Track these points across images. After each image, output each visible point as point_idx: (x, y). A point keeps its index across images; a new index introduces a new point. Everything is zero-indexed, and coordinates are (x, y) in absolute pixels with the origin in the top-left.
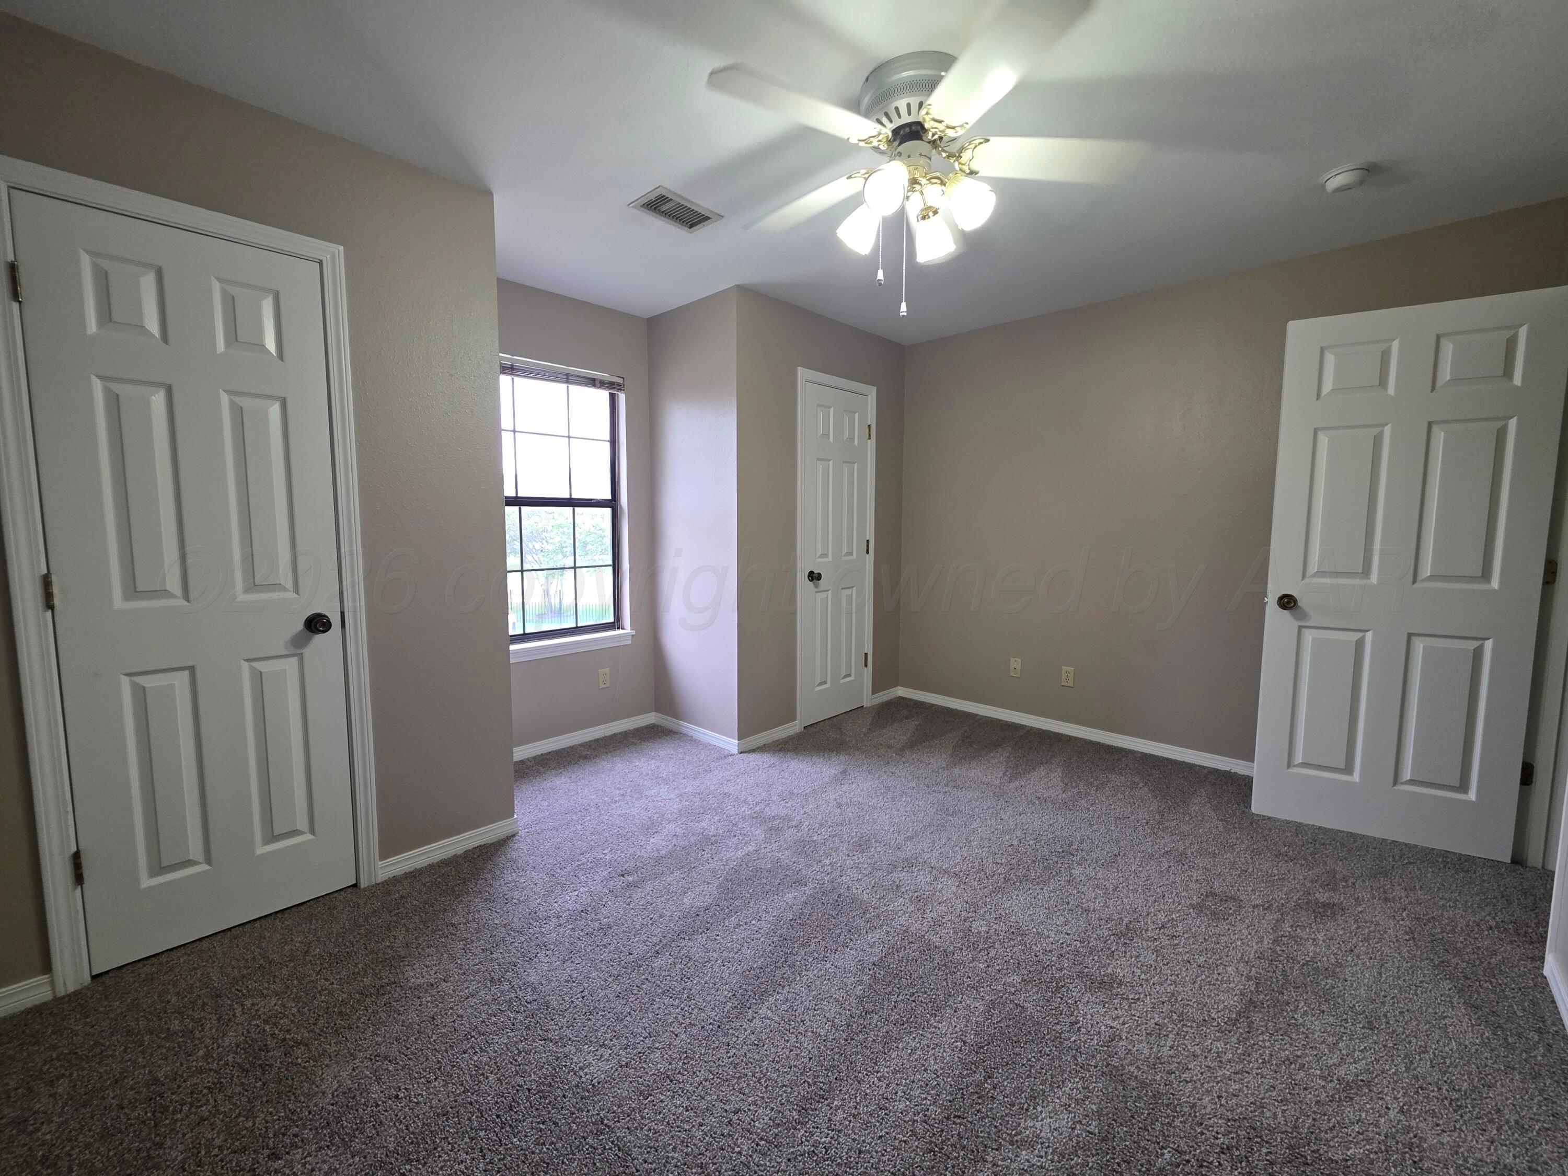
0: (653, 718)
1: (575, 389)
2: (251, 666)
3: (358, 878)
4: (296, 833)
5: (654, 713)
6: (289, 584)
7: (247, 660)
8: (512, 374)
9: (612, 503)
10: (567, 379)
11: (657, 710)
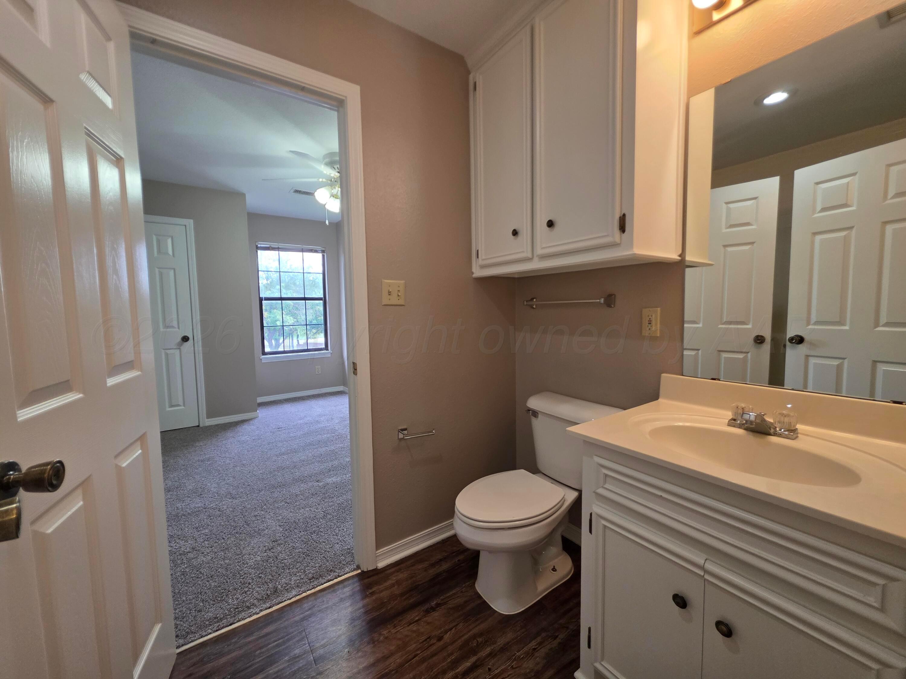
0: (342, 388)
1: (306, 254)
2: (165, 352)
3: (199, 424)
4: (178, 405)
5: (342, 386)
6: (176, 326)
7: (164, 349)
8: (279, 251)
9: (324, 299)
10: (303, 251)
11: (343, 386)
